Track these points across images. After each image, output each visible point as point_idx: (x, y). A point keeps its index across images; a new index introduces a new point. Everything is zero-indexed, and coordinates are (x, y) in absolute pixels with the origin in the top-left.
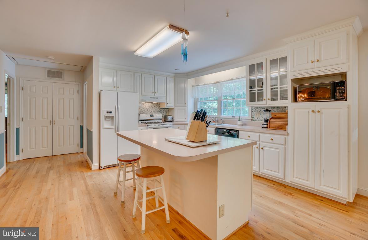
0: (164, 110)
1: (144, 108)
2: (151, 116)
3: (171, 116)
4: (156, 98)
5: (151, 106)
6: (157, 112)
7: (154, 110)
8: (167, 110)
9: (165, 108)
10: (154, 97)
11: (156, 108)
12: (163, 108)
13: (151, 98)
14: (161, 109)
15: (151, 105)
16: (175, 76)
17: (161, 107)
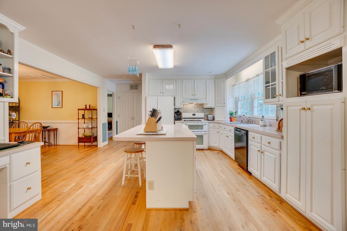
0: (207, 110)
1: (188, 108)
2: (193, 115)
3: (212, 116)
4: (196, 100)
5: (195, 107)
6: (200, 112)
7: (197, 110)
8: (211, 109)
9: (208, 108)
10: (194, 98)
11: (199, 108)
12: (207, 108)
13: (191, 99)
14: (204, 109)
15: (194, 105)
16: (215, 78)
17: (204, 108)
